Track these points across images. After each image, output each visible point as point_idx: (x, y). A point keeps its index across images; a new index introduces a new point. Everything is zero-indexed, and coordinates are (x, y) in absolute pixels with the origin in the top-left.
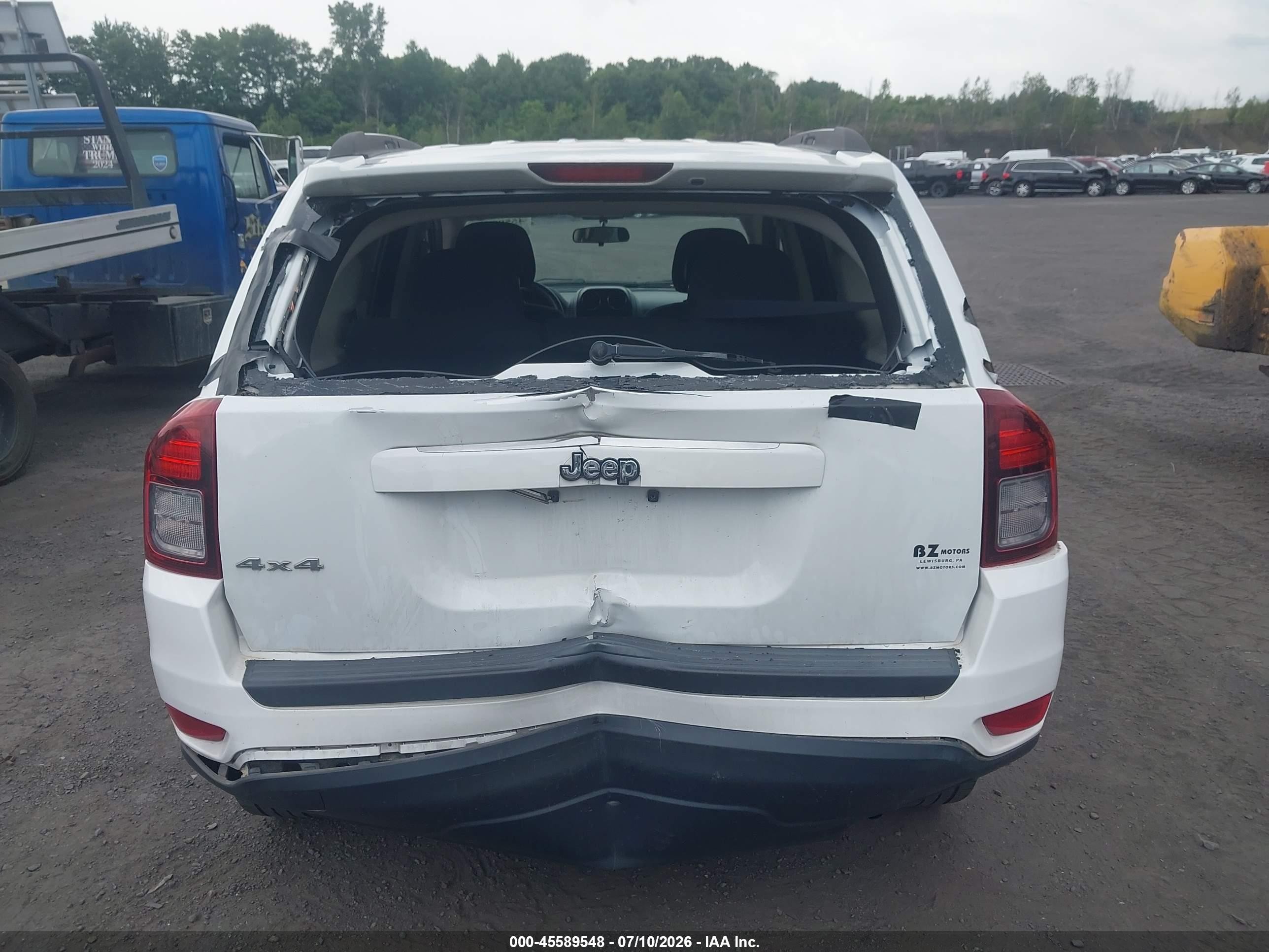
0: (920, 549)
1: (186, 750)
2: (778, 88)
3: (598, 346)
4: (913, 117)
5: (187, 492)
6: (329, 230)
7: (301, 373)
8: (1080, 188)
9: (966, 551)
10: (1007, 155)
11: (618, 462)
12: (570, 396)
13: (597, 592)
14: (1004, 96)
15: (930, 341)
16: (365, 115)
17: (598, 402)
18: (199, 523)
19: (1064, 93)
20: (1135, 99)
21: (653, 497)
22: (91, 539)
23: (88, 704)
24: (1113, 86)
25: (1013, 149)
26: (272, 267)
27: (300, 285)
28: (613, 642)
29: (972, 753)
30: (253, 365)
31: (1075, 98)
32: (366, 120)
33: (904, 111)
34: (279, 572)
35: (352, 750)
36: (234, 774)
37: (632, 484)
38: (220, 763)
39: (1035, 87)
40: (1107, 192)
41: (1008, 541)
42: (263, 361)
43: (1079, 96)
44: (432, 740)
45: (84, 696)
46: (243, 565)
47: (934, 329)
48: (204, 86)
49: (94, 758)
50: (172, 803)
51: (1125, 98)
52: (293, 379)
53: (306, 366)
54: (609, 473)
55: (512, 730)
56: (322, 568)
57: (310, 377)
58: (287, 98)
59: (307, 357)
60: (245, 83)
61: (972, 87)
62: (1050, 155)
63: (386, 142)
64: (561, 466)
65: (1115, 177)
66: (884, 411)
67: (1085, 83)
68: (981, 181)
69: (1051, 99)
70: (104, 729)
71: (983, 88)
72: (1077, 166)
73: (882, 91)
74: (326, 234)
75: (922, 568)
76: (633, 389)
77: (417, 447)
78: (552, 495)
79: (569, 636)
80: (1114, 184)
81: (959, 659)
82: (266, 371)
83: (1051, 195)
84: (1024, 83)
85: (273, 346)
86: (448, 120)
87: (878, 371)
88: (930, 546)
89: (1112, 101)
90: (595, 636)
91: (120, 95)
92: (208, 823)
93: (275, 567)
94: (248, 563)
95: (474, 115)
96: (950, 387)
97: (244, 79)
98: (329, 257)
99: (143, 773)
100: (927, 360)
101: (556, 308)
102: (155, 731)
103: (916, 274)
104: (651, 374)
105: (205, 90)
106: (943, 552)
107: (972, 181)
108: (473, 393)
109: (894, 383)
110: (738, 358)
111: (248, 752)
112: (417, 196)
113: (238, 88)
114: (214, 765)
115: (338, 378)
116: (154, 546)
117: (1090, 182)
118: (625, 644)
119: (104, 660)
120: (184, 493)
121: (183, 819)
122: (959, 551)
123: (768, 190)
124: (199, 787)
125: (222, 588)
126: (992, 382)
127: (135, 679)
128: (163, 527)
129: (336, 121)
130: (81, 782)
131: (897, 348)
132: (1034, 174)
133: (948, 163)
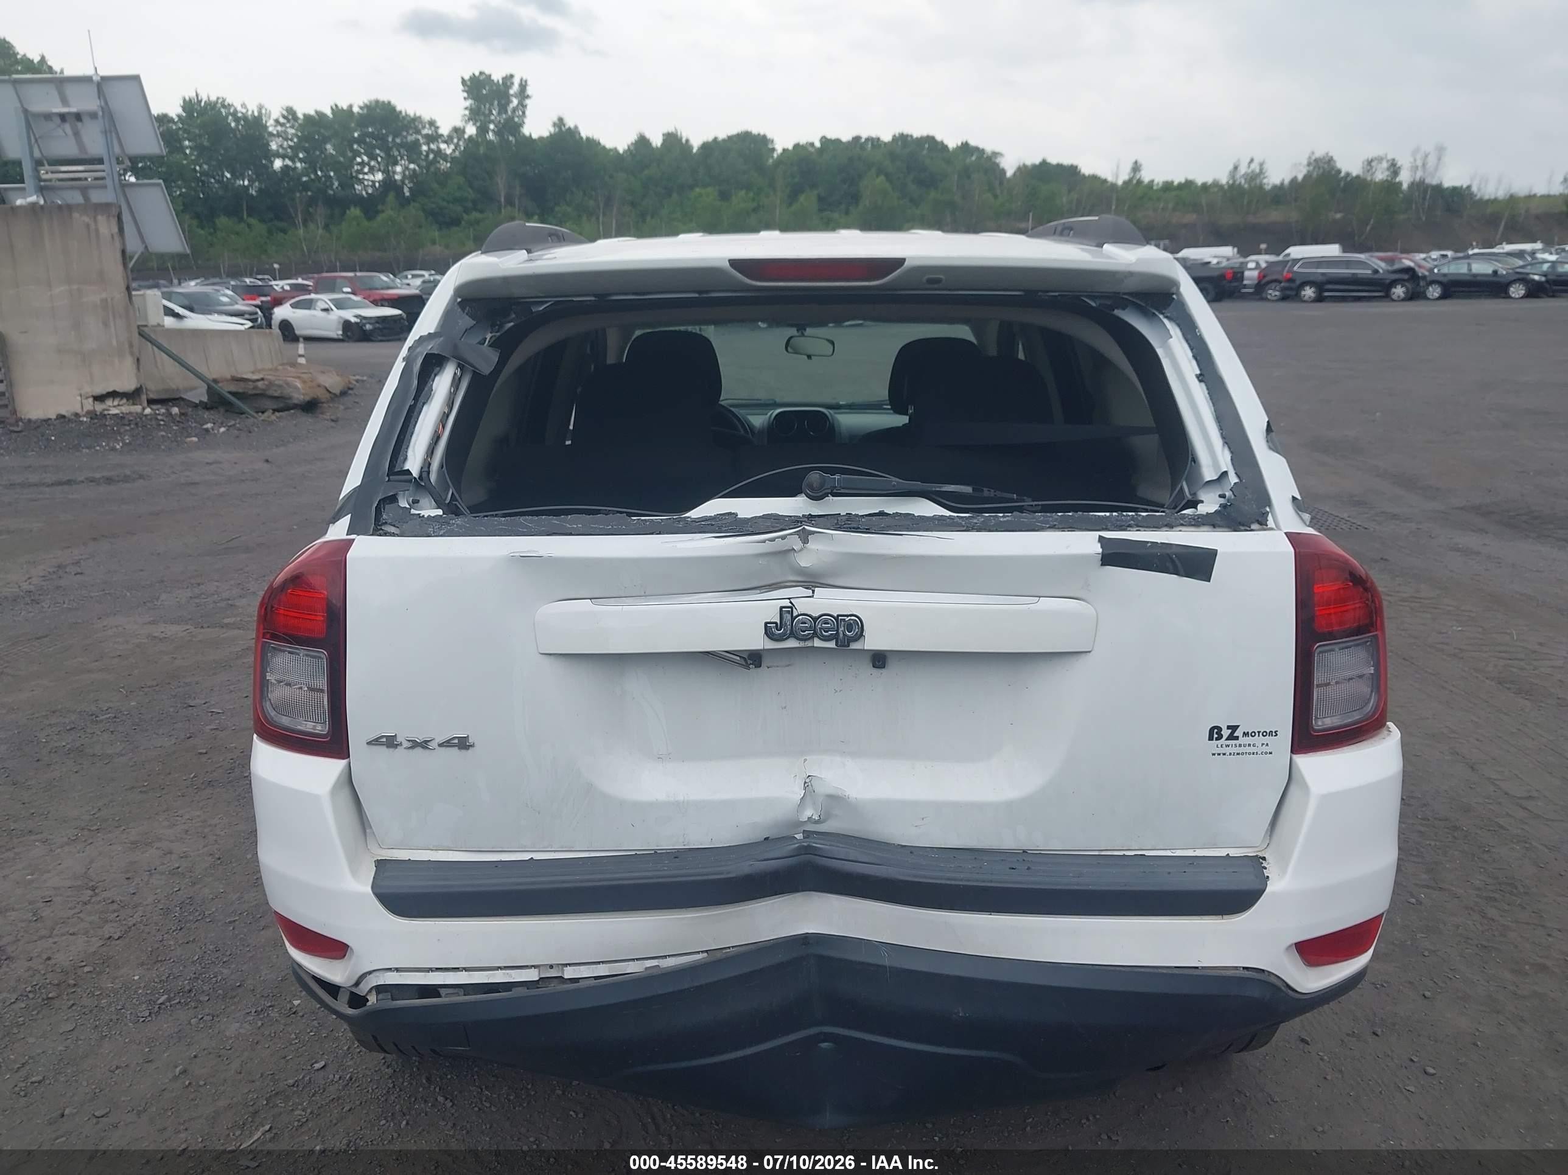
0: (1216, 731)
1: (297, 969)
2: (1003, 172)
3: (814, 477)
4: (1171, 205)
5: (306, 652)
6: (486, 338)
7: (452, 510)
8: (1380, 291)
9: (1274, 734)
10: (1287, 251)
11: (836, 618)
12: (778, 537)
13: (808, 780)
14: (1283, 180)
15: (1225, 474)
16: (501, 205)
17: (813, 545)
18: (322, 691)
19: (1358, 177)
20: (1447, 184)
21: (879, 662)
22: (172, 710)
23: (167, 912)
24: (1420, 168)
25: (1295, 245)
26: (416, 382)
27: (450, 404)
28: (829, 843)
29: (1283, 988)
30: (393, 499)
31: (1372, 183)
32: (503, 211)
33: (1159, 199)
34: (419, 751)
35: (504, 974)
36: (357, 1001)
37: (854, 646)
38: (339, 987)
39: (1321, 171)
40: (1415, 295)
41: (1323, 722)
42: (404, 494)
43: (1377, 180)
44: (603, 962)
45: (163, 901)
46: (375, 742)
47: (1230, 458)
48: (312, 172)
49: (174, 978)
50: (270, 1035)
51: (1434, 182)
52: (441, 516)
53: (457, 500)
54: (825, 632)
55: (702, 952)
56: (472, 746)
57: (463, 514)
58: (409, 185)
59: (458, 489)
60: (359, 167)
61: (1243, 170)
62: (1341, 250)
63: (550, 235)
64: (766, 624)
65: (1424, 277)
66: (1171, 558)
67: (1385, 165)
68: (1256, 282)
69: (1342, 184)
70: (187, 943)
71: (1258, 171)
72: (1376, 264)
73: (1132, 174)
74: (482, 342)
75: (1219, 754)
76: (856, 530)
77: (590, 599)
78: (753, 659)
79: (772, 834)
80: (1424, 287)
81: (1266, 868)
82: (408, 506)
83: (1343, 299)
84: (1309, 164)
85: (417, 477)
86: (601, 210)
87: (1162, 510)
88: (1229, 727)
89: (1420, 187)
90: (805, 835)
91: (211, 183)
92: (314, 1061)
93: (415, 744)
94: (382, 740)
95: (633, 204)
96: (1252, 530)
97: (359, 164)
98: (486, 369)
99: (235, 997)
100: (1222, 496)
101: (742, 432)
102: (248, 946)
103: (1206, 392)
104: (877, 511)
105: (313, 176)
106: (1245, 734)
107: (1245, 282)
108: (660, 534)
109: (1182, 525)
110: (986, 493)
111: (377, 974)
112: (593, 298)
113: (351, 174)
114: (333, 989)
115: (496, 515)
116: (265, 717)
117: (1394, 283)
118: (843, 846)
119: (186, 857)
120: (302, 653)
121: (283, 1055)
122: (1265, 734)
123: (1019, 290)
124: (303, 1016)
125: (347, 768)
126: (1303, 524)
127: (224, 881)
128: (276, 694)
129: (467, 211)
130: (159, 1008)
131: (1184, 484)
132: (1323, 274)
133: (1214, 261)
